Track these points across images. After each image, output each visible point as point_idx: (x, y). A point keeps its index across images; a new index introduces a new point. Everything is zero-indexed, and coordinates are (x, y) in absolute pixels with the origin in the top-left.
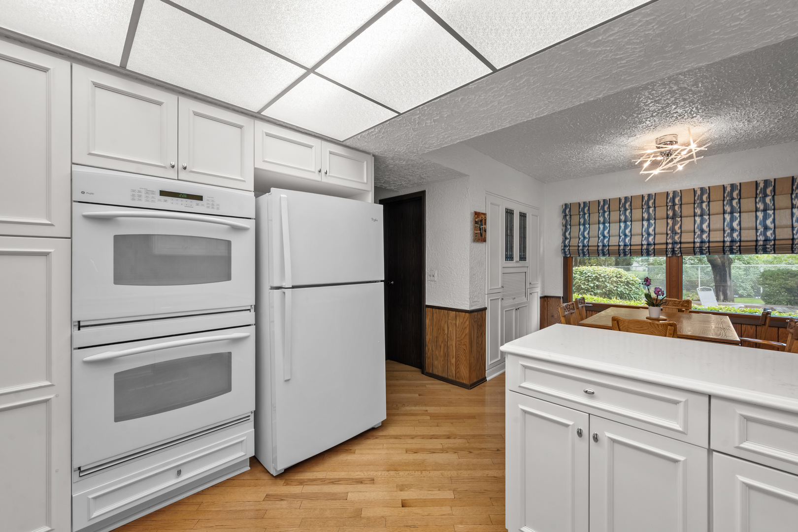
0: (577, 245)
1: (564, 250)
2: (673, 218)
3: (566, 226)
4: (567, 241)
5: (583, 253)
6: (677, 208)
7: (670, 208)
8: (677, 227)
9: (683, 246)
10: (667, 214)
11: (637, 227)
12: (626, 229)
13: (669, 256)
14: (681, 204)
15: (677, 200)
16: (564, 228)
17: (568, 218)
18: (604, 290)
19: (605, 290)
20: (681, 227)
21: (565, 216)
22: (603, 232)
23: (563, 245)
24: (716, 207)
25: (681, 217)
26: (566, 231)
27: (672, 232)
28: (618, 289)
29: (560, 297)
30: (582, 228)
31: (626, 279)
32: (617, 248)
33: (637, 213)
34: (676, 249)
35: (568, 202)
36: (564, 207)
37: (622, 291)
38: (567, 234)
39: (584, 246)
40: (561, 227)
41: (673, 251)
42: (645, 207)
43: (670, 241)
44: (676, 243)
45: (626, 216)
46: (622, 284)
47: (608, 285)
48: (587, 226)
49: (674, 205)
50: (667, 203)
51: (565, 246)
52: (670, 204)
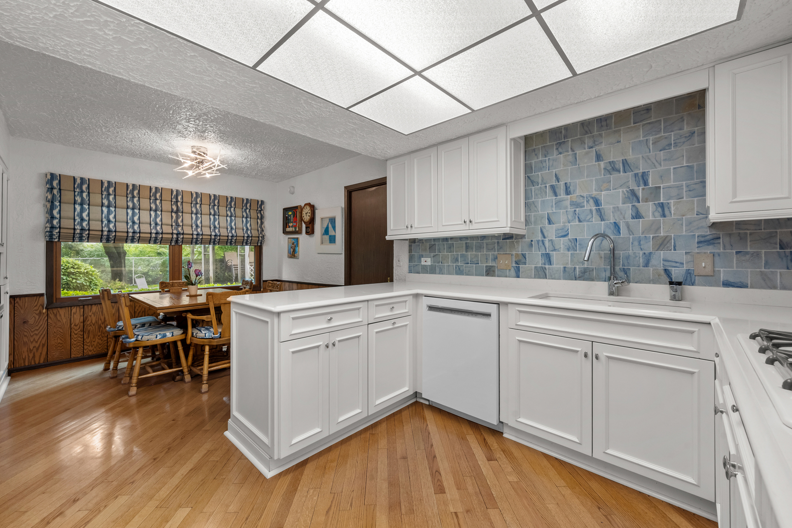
0: (73, 227)
1: (51, 232)
2: (177, 212)
3: (52, 202)
4: (55, 222)
5: (81, 237)
6: (179, 204)
7: (174, 204)
8: (180, 220)
9: (185, 236)
10: (172, 208)
11: (145, 216)
12: (134, 216)
13: (172, 244)
14: (182, 202)
15: (179, 198)
16: (49, 205)
17: (55, 192)
20: (182, 221)
21: (51, 189)
22: (108, 217)
23: (48, 225)
24: (205, 209)
25: (182, 213)
26: (52, 208)
27: (176, 224)
28: (78, 282)
29: (40, 295)
30: (78, 207)
31: (85, 269)
32: (126, 234)
33: (145, 203)
34: (180, 239)
35: (58, 172)
36: (49, 177)
37: (82, 283)
38: (55, 212)
39: (82, 229)
40: (43, 202)
41: (177, 241)
42: (153, 198)
43: (175, 232)
44: (180, 234)
45: (134, 203)
46: (81, 276)
48: (86, 207)
49: (177, 201)
50: (172, 198)
51: (52, 227)
52: (174, 200)
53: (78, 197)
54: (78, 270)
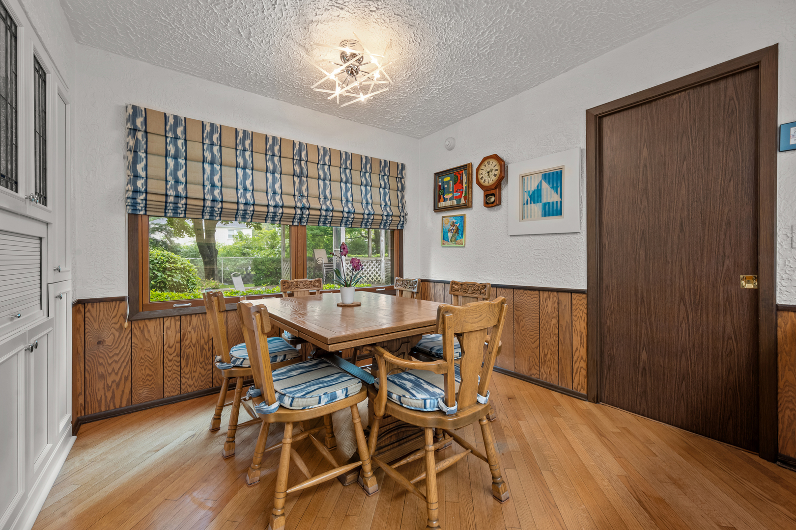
0: (164, 193)
1: (134, 198)
2: (300, 176)
3: (136, 152)
4: (140, 183)
5: (176, 209)
6: (303, 163)
7: (296, 163)
8: (304, 188)
9: (311, 212)
10: (294, 169)
11: (260, 180)
12: (246, 180)
13: (294, 224)
14: (307, 161)
15: (303, 154)
16: (131, 156)
17: (139, 135)
18: (152, 282)
19: (155, 282)
21: (134, 131)
22: (212, 179)
23: (131, 188)
24: (335, 173)
25: (307, 177)
26: (135, 161)
27: (300, 193)
28: (174, 280)
29: (122, 299)
30: (171, 162)
31: (182, 264)
32: (235, 206)
33: (259, 160)
34: (304, 216)
35: (142, 105)
36: (130, 111)
38: (140, 167)
39: (177, 196)
40: (123, 152)
41: (301, 219)
42: (269, 153)
43: (298, 204)
44: (304, 208)
45: (245, 160)
46: (178, 272)
47: (159, 274)
48: (182, 161)
49: (300, 160)
50: (293, 155)
51: (136, 191)
52: (296, 158)
53: (171, 145)
54: (174, 265)
